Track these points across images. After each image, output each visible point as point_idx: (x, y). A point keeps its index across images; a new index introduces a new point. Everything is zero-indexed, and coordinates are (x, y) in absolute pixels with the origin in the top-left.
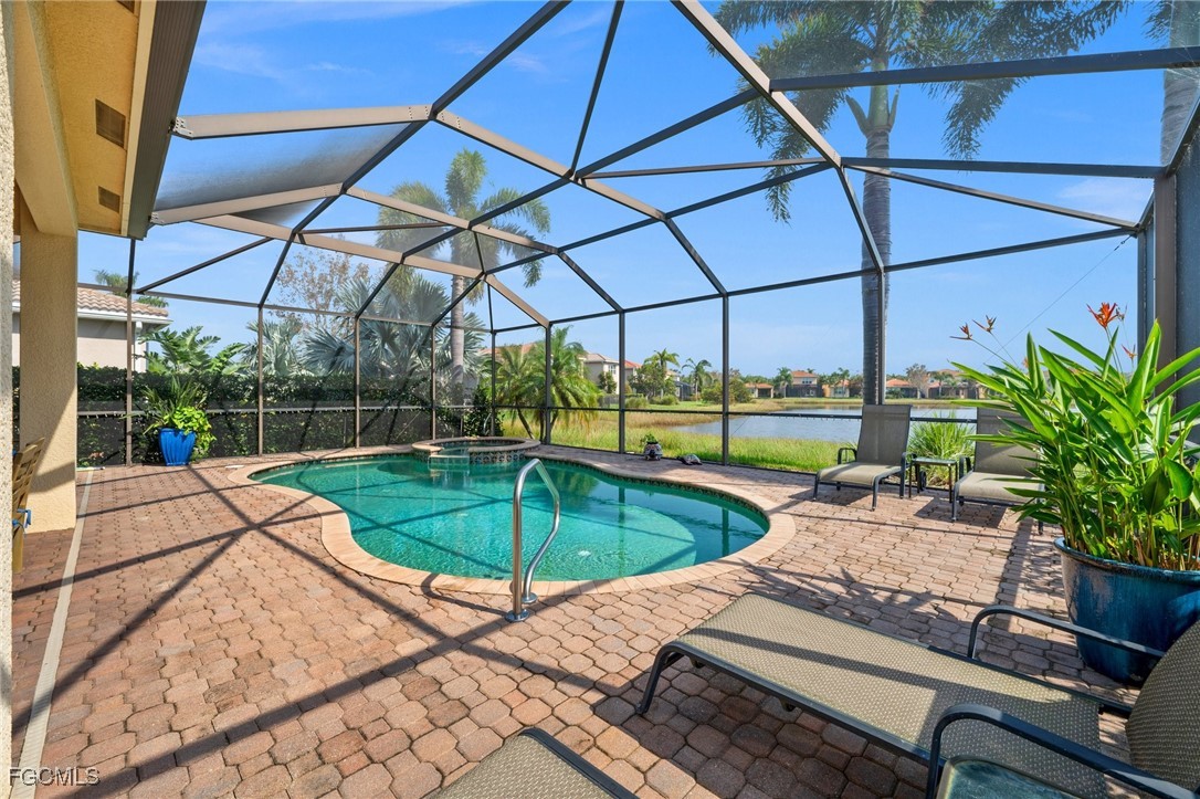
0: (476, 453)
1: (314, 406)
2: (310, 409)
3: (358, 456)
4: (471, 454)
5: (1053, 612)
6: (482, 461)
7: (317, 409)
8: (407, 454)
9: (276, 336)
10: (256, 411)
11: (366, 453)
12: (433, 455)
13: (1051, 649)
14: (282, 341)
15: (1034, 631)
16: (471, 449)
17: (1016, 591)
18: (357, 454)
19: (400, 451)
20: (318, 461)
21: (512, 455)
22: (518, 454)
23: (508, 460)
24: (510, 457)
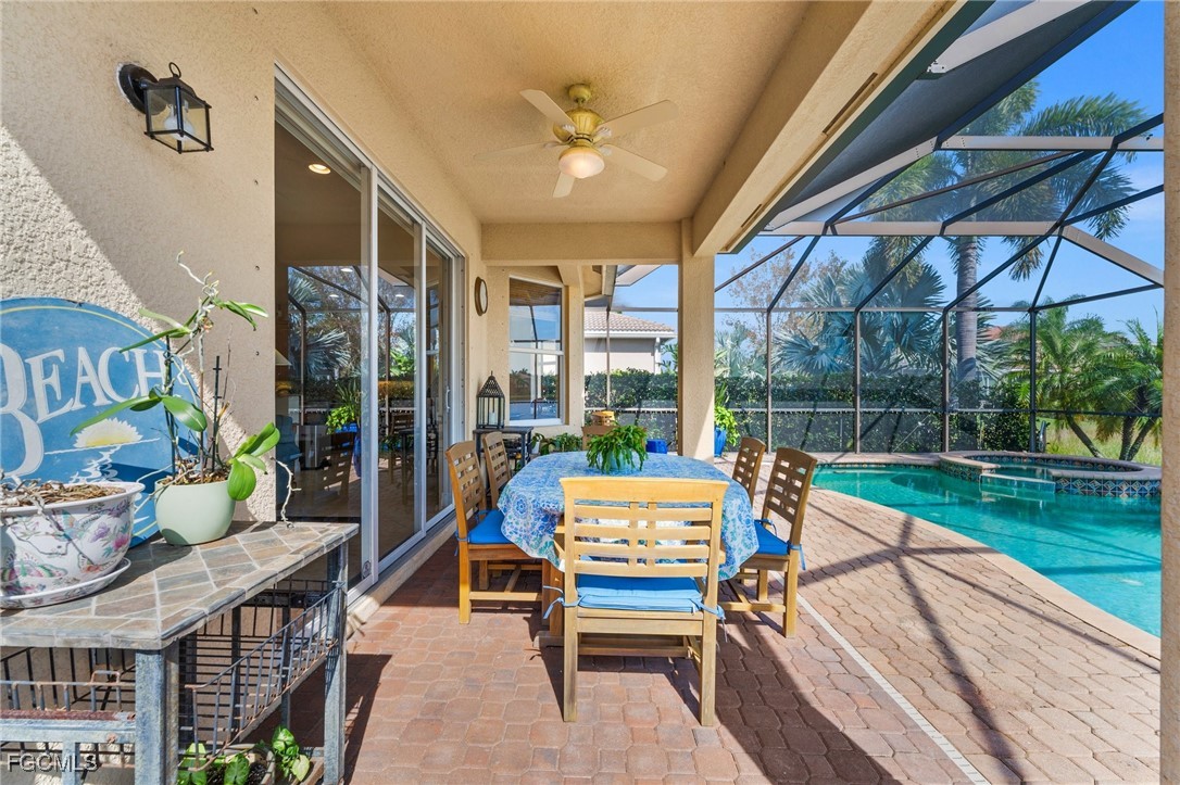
0: (1068, 479)
1: (815, 407)
2: (812, 410)
3: (869, 464)
4: (1056, 479)
6: (1079, 490)
7: (818, 410)
8: (928, 467)
9: (729, 343)
10: (765, 410)
11: (877, 461)
12: (985, 474)
14: (733, 346)
16: (1055, 472)
19: (919, 463)
21: (1136, 487)
22: (1146, 488)
23: (1128, 495)
24: (1133, 490)
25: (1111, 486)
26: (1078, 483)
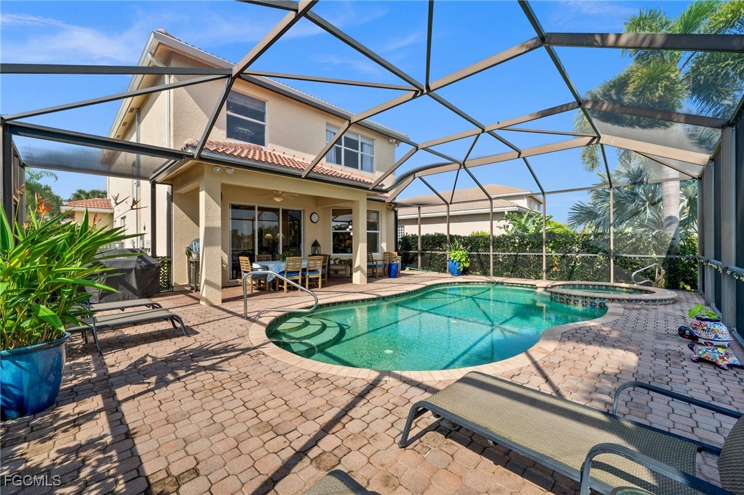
0: (555, 293)
4: (551, 292)
5: (74, 426)
13: (73, 398)
15: (86, 403)
17: (111, 427)
18: (519, 282)
20: (502, 283)
21: (589, 301)
22: (596, 302)
23: (583, 305)
24: (586, 302)
25: (573, 298)
26: (558, 295)
